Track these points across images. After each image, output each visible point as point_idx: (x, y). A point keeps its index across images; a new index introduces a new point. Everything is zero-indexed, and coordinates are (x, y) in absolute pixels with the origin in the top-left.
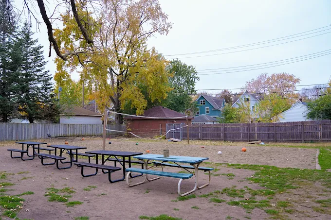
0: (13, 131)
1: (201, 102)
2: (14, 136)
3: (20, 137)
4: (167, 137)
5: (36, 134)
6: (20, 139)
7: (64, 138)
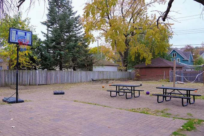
0: (68, 77)
1: (173, 54)
2: (69, 80)
3: (73, 81)
4: (170, 80)
5: (82, 79)
6: (73, 82)
7: (98, 82)
